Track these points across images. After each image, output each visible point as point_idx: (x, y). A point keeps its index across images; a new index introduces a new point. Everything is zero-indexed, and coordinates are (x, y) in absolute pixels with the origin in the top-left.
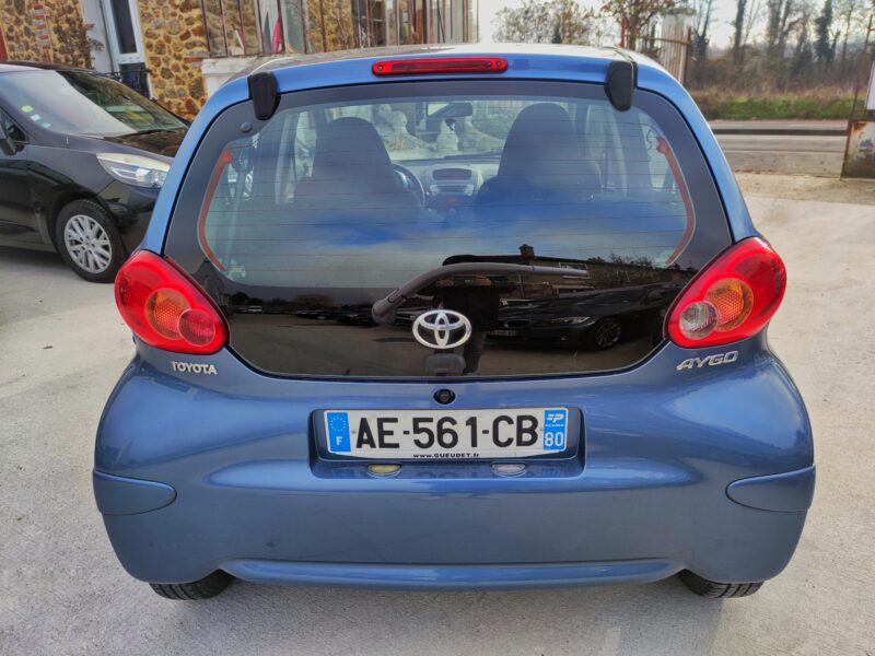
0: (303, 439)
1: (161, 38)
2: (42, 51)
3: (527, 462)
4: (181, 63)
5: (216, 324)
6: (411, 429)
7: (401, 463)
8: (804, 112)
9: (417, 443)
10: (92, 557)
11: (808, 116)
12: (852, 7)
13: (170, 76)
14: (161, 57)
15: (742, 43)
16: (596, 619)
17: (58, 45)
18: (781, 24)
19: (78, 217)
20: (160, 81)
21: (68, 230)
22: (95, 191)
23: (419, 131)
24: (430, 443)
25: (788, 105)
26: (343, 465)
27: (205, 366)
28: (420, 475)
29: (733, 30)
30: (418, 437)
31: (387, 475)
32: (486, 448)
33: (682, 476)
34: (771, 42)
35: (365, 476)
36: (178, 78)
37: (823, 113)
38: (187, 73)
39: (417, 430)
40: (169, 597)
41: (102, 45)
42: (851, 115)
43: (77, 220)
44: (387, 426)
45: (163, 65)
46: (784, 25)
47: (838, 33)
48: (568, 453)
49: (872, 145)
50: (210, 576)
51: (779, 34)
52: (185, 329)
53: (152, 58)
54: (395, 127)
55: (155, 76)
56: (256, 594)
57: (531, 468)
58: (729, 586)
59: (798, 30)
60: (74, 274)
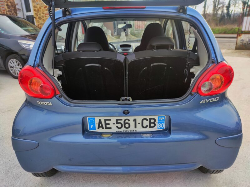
0: (80, 126)
1: (38, 8)
2: (2, 11)
3: (153, 133)
4: (44, 15)
5: (52, 89)
6: (115, 123)
7: (112, 134)
8: (223, 32)
9: (117, 127)
10: (14, 163)
11: (225, 33)
12: (236, 3)
13: (41, 19)
14: (38, 13)
15: (206, 13)
16: (172, 181)
17: (7, 10)
18: (216, 7)
19: (12, 59)
20: (38, 21)
21: (9, 63)
22: (18, 52)
23: (115, 35)
24: (121, 127)
25: (219, 30)
26: (93, 134)
27: (48, 103)
28: (118, 137)
29: (203, 9)
30: (118, 125)
31: (107, 138)
32: (139, 129)
33: (201, 137)
34: (214, 13)
35: (100, 138)
36: (43, 20)
37: (229, 32)
38: (46, 18)
39: (117, 123)
40: (38, 176)
41: (20, 10)
42: (238, 32)
43: (12, 60)
44: (107, 122)
45: (39, 16)
46: (217, 8)
47: (232, 10)
48: (166, 130)
49: (243, 41)
50: (51, 170)
51: (216, 10)
52: (41, 91)
53: (36, 14)
54: (107, 34)
55: (36, 19)
56: (66, 175)
57: (154, 135)
58: (214, 171)
59: (221, 9)
60: (11, 77)
